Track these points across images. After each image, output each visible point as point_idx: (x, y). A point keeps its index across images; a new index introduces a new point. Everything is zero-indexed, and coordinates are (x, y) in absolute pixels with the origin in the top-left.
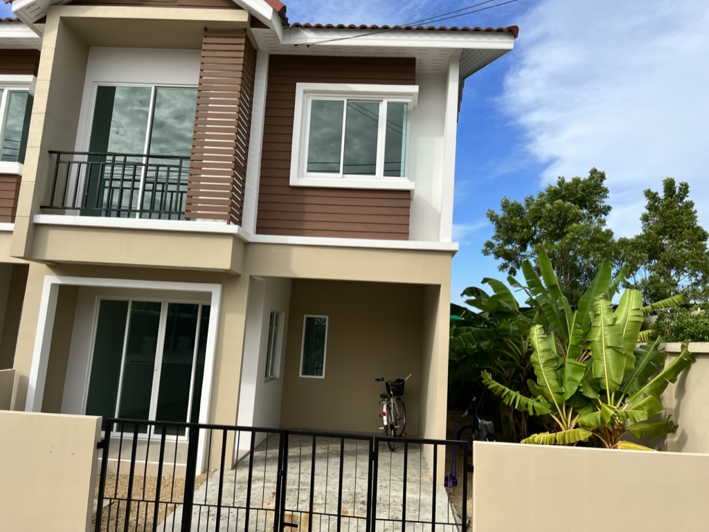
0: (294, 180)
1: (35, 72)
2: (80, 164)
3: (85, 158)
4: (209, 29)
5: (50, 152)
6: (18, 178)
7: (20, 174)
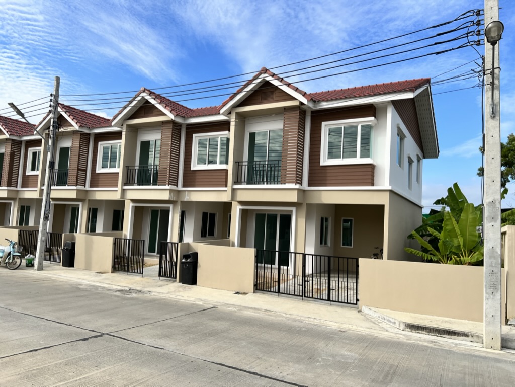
0: (322, 164)
1: (229, 130)
2: (245, 165)
3: (247, 163)
4: (286, 109)
5: (236, 162)
6: (226, 171)
7: (227, 169)
